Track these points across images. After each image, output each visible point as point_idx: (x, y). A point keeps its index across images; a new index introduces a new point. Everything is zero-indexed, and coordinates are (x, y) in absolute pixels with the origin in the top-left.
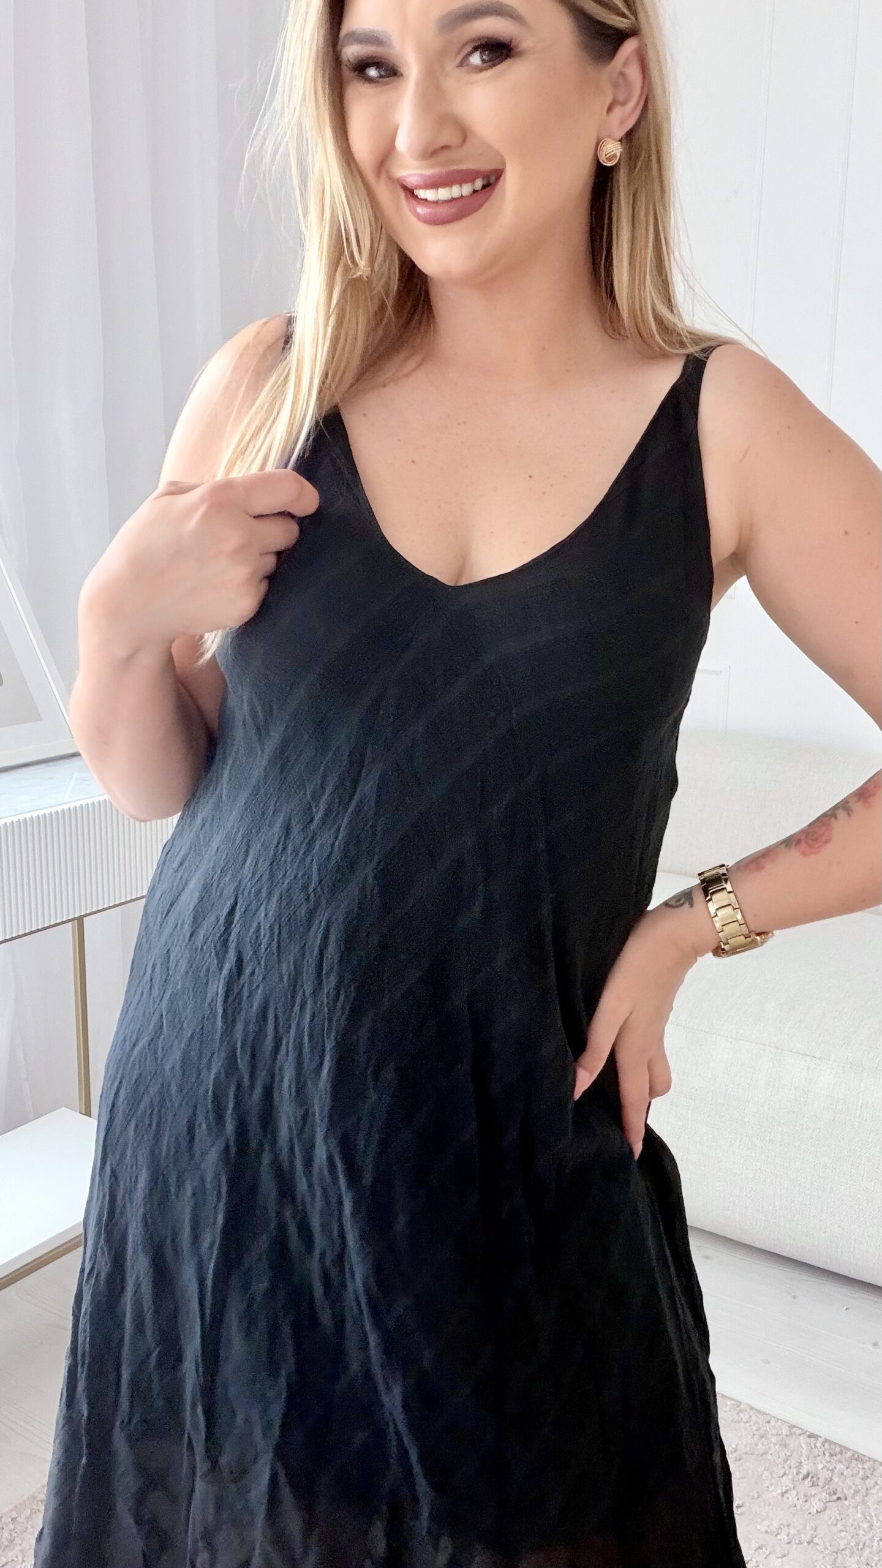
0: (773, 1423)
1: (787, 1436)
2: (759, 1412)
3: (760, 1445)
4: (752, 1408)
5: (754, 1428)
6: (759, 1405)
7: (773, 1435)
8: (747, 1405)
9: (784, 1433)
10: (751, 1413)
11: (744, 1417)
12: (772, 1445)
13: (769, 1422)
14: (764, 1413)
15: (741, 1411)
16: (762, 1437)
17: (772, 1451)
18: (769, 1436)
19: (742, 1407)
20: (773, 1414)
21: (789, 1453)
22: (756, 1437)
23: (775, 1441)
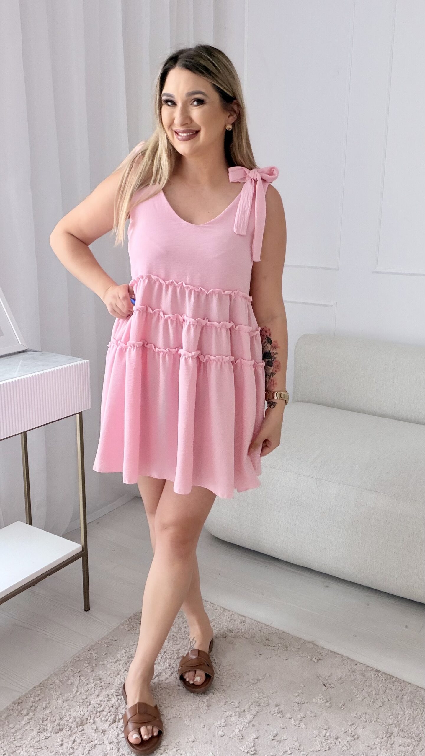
0: (358, 665)
1: (365, 671)
2: (352, 660)
3: (352, 676)
4: (348, 658)
5: (350, 667)
6: (352, 656)
7: (358, 671)
8: (346, 657)
9: (363, 670)
10: (348, 660)
11: (345, 662)
12: (358, 676)
13: (356, 665)
14: (354, 661)
15: (344, 660)
16: (353, 672)
17: (358, 678)
18: (356, 671)
19: (344, 658)
20: (359, 661)
21: (366, 680)
22: (351, 672)
23: (359, 674)
